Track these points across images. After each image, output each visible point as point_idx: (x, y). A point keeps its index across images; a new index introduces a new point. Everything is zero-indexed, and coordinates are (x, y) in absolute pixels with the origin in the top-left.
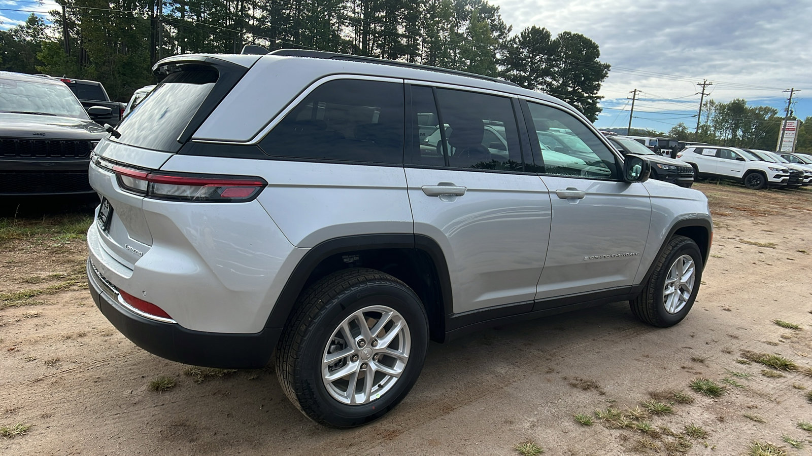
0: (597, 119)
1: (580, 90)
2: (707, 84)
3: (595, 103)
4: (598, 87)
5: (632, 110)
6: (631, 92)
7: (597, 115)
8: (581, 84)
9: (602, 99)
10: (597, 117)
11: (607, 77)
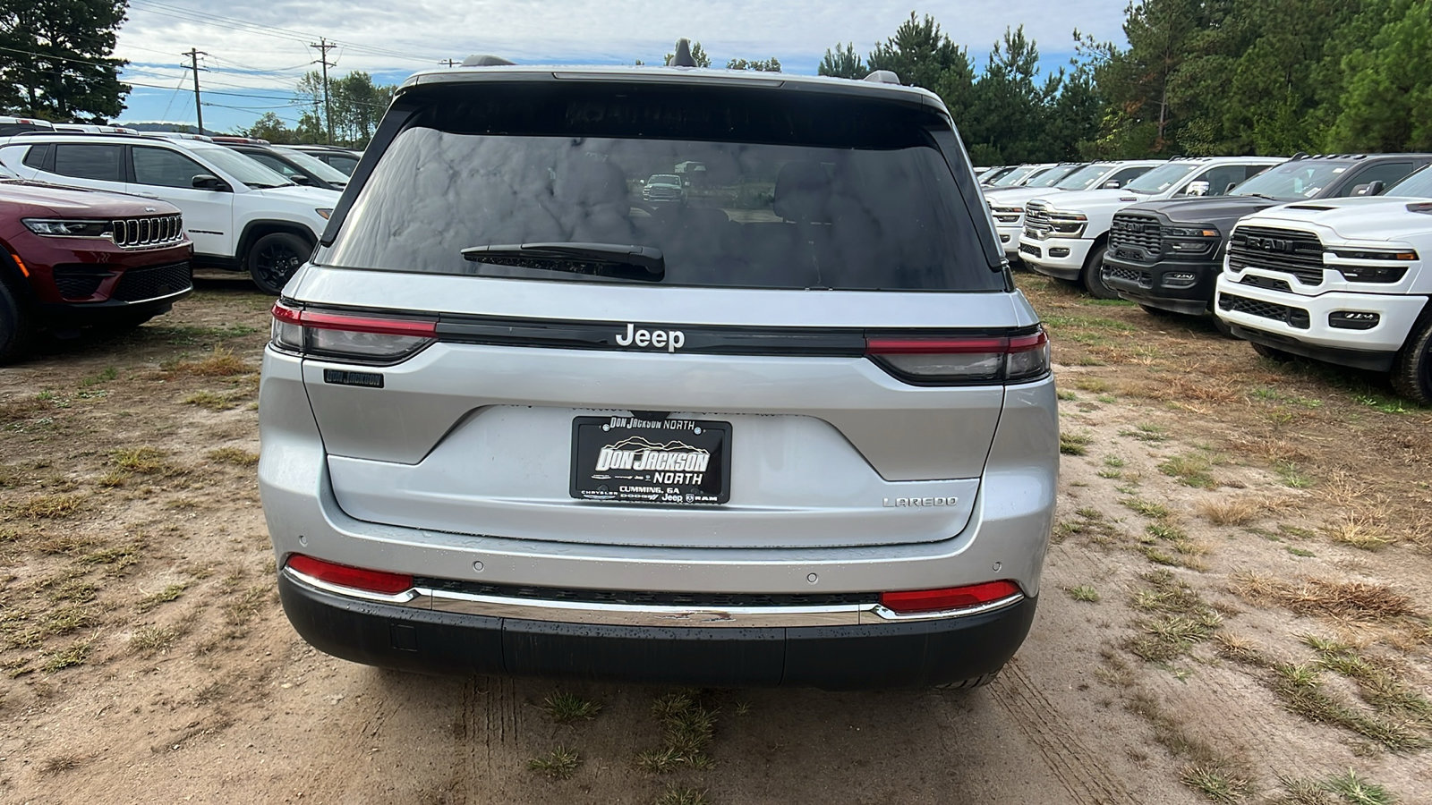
0: (126, 108)
1: (69, 45)
2: (328, 47)
3: (111, 74)
4: (110, 40)
5: (197, 91)
6: (186, 54)
7: (123, 99)
8: (70, 32)
9: (125, 66)
10: (125, 104)
11: (126, 19)
